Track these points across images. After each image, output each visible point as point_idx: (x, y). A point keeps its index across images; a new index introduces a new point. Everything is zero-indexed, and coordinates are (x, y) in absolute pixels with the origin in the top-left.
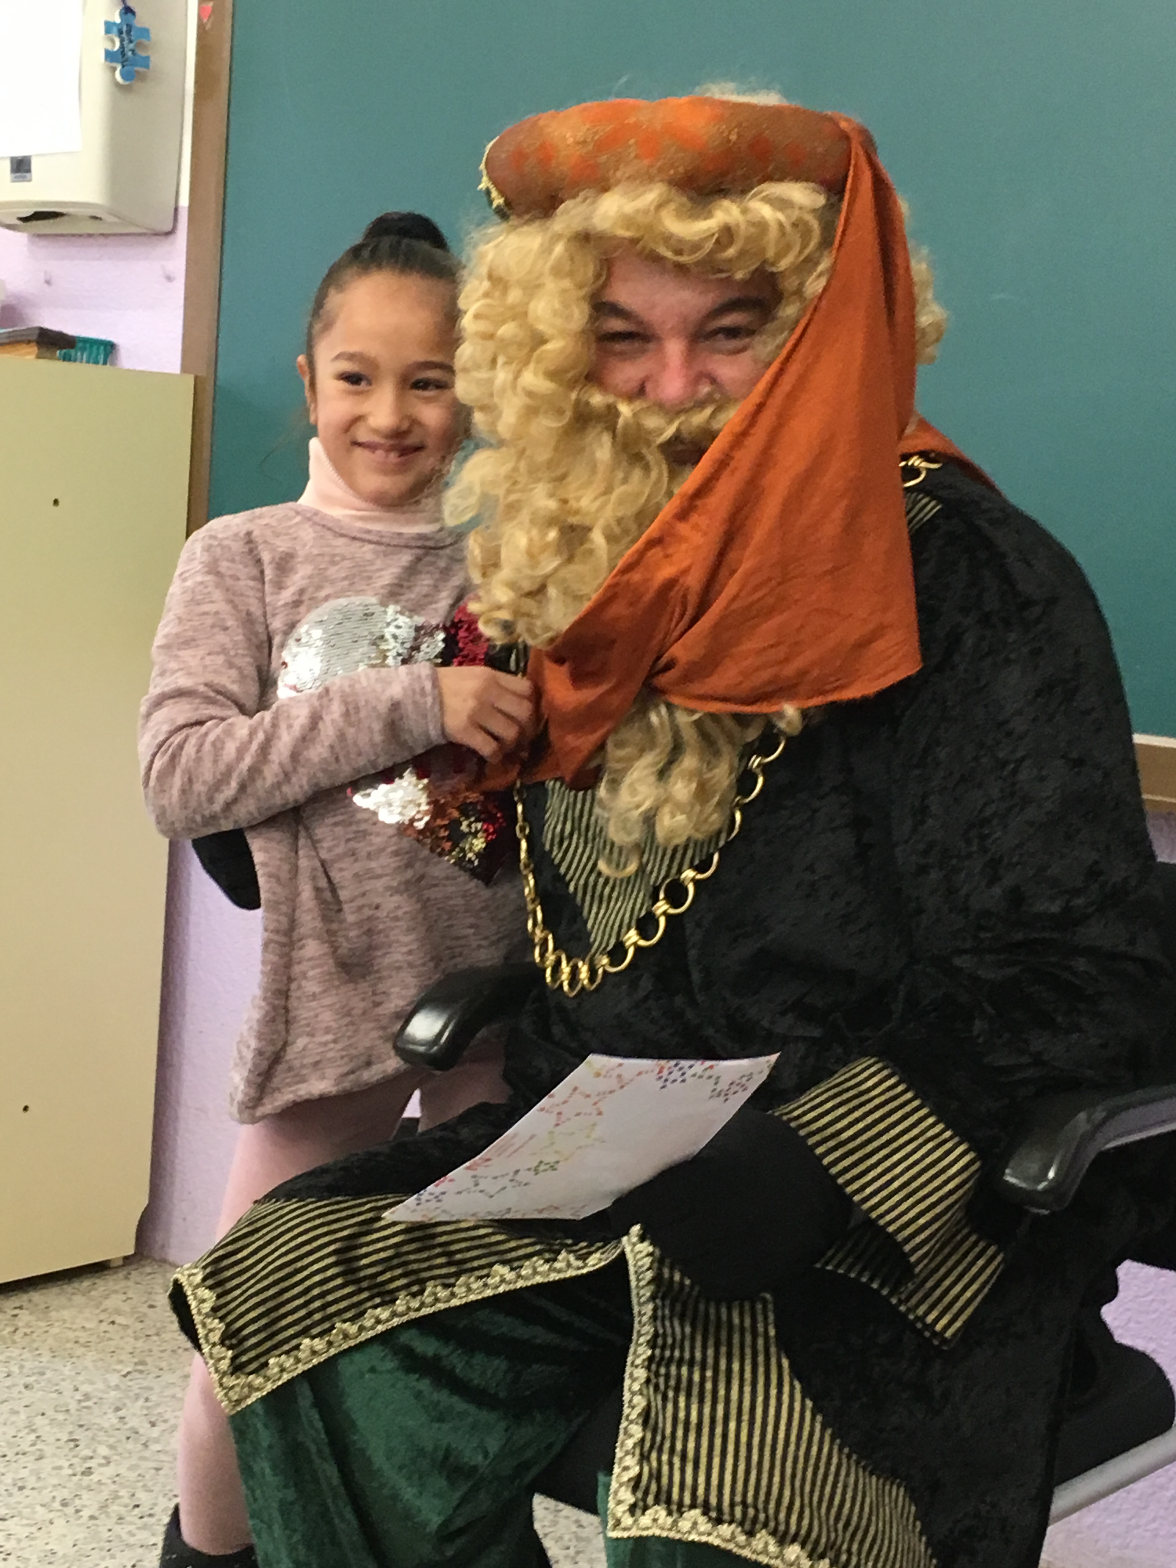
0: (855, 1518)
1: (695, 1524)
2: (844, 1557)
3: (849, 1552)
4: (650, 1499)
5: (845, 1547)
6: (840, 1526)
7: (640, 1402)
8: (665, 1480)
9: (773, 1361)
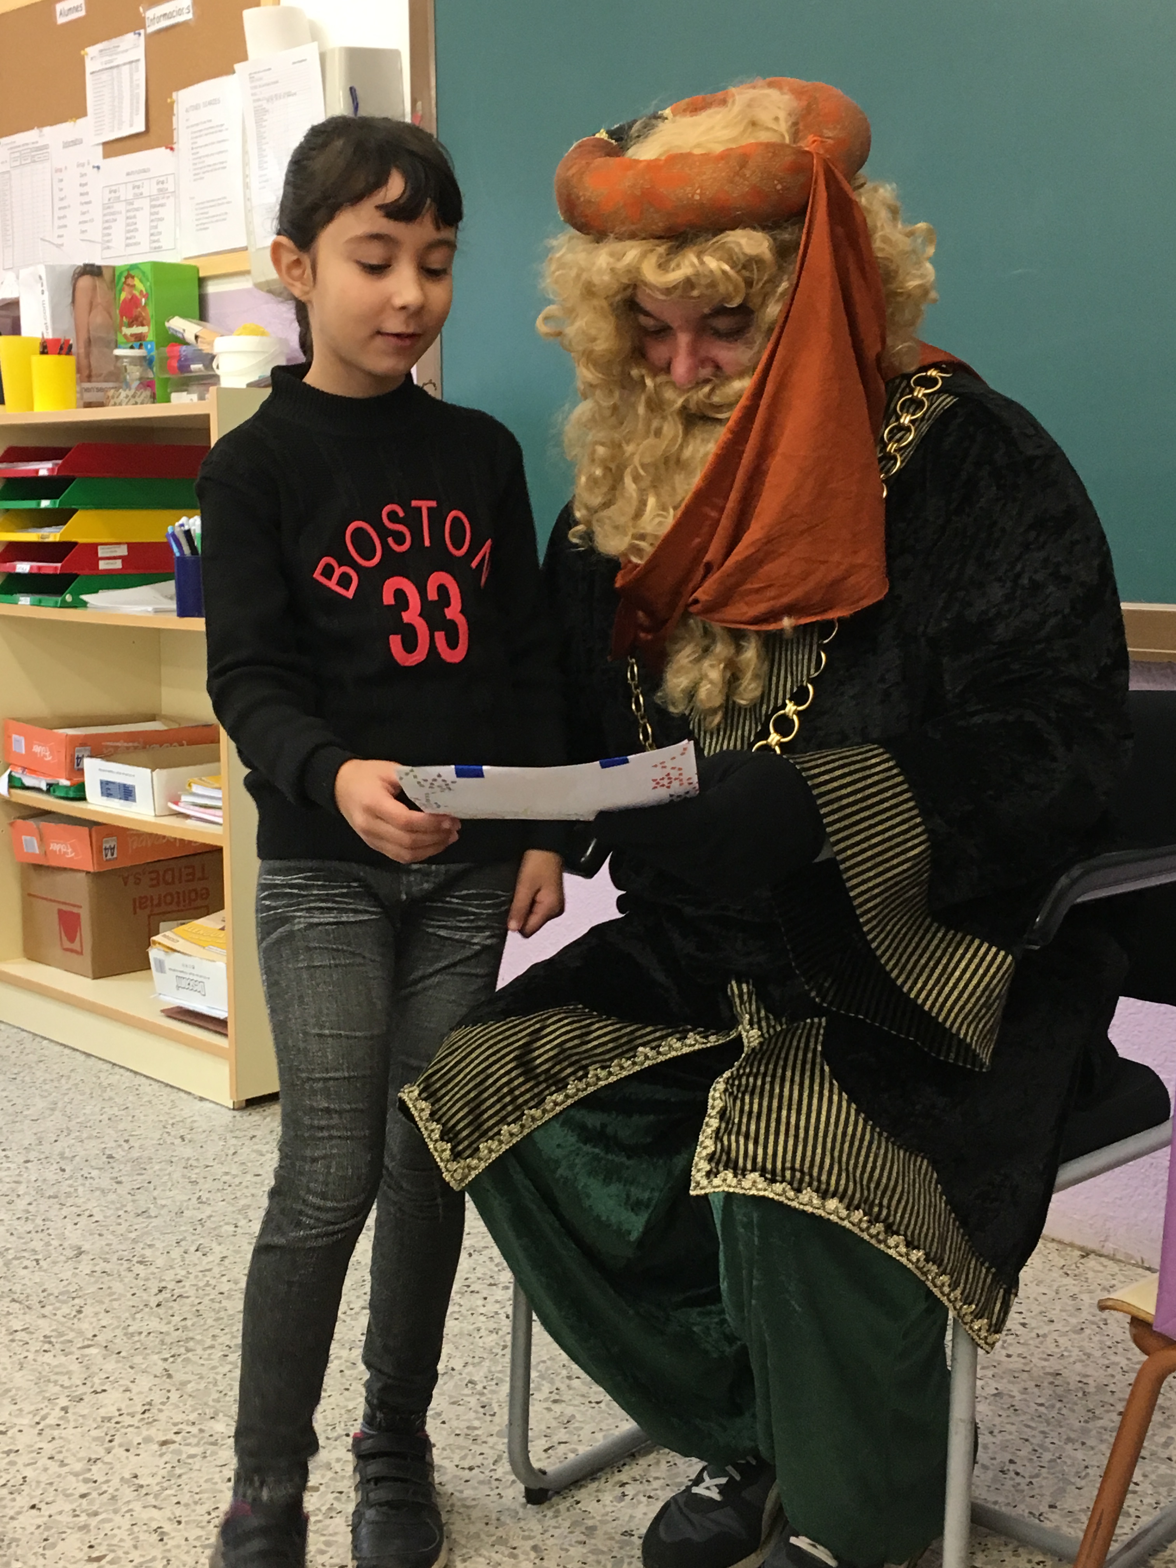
0: (884, 1180)
1: (754, 1182)
2: (876, 1209)
3: (881, 1205)
4: (721, 1168)
5: (877, 1202)
6: (872, 1186)
7: (719, 1104)
8: (733, 1154)
9: (818, 1067)
